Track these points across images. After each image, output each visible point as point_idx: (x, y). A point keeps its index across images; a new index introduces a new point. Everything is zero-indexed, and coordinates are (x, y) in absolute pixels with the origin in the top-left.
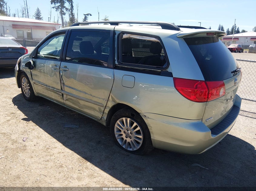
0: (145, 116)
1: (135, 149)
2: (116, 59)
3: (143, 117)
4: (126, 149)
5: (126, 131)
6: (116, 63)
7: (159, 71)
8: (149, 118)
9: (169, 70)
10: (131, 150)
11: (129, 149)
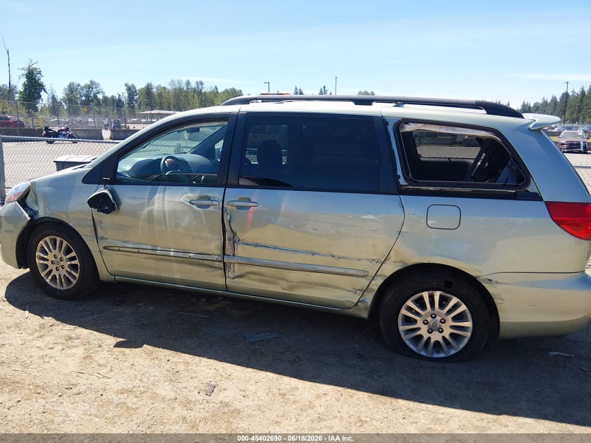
0: (490, 280)
1: (453, 352)
2: (399, 172)
3: (483, 284)
4: (429, 356)
5: (429, 319)
6: (402, 181)
7: (509, 191)
8: (497, 283)
9: (531, 189)
10: (442, 355)
11: (436, 356)
